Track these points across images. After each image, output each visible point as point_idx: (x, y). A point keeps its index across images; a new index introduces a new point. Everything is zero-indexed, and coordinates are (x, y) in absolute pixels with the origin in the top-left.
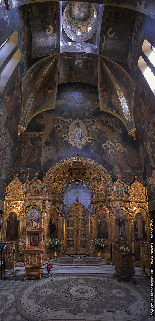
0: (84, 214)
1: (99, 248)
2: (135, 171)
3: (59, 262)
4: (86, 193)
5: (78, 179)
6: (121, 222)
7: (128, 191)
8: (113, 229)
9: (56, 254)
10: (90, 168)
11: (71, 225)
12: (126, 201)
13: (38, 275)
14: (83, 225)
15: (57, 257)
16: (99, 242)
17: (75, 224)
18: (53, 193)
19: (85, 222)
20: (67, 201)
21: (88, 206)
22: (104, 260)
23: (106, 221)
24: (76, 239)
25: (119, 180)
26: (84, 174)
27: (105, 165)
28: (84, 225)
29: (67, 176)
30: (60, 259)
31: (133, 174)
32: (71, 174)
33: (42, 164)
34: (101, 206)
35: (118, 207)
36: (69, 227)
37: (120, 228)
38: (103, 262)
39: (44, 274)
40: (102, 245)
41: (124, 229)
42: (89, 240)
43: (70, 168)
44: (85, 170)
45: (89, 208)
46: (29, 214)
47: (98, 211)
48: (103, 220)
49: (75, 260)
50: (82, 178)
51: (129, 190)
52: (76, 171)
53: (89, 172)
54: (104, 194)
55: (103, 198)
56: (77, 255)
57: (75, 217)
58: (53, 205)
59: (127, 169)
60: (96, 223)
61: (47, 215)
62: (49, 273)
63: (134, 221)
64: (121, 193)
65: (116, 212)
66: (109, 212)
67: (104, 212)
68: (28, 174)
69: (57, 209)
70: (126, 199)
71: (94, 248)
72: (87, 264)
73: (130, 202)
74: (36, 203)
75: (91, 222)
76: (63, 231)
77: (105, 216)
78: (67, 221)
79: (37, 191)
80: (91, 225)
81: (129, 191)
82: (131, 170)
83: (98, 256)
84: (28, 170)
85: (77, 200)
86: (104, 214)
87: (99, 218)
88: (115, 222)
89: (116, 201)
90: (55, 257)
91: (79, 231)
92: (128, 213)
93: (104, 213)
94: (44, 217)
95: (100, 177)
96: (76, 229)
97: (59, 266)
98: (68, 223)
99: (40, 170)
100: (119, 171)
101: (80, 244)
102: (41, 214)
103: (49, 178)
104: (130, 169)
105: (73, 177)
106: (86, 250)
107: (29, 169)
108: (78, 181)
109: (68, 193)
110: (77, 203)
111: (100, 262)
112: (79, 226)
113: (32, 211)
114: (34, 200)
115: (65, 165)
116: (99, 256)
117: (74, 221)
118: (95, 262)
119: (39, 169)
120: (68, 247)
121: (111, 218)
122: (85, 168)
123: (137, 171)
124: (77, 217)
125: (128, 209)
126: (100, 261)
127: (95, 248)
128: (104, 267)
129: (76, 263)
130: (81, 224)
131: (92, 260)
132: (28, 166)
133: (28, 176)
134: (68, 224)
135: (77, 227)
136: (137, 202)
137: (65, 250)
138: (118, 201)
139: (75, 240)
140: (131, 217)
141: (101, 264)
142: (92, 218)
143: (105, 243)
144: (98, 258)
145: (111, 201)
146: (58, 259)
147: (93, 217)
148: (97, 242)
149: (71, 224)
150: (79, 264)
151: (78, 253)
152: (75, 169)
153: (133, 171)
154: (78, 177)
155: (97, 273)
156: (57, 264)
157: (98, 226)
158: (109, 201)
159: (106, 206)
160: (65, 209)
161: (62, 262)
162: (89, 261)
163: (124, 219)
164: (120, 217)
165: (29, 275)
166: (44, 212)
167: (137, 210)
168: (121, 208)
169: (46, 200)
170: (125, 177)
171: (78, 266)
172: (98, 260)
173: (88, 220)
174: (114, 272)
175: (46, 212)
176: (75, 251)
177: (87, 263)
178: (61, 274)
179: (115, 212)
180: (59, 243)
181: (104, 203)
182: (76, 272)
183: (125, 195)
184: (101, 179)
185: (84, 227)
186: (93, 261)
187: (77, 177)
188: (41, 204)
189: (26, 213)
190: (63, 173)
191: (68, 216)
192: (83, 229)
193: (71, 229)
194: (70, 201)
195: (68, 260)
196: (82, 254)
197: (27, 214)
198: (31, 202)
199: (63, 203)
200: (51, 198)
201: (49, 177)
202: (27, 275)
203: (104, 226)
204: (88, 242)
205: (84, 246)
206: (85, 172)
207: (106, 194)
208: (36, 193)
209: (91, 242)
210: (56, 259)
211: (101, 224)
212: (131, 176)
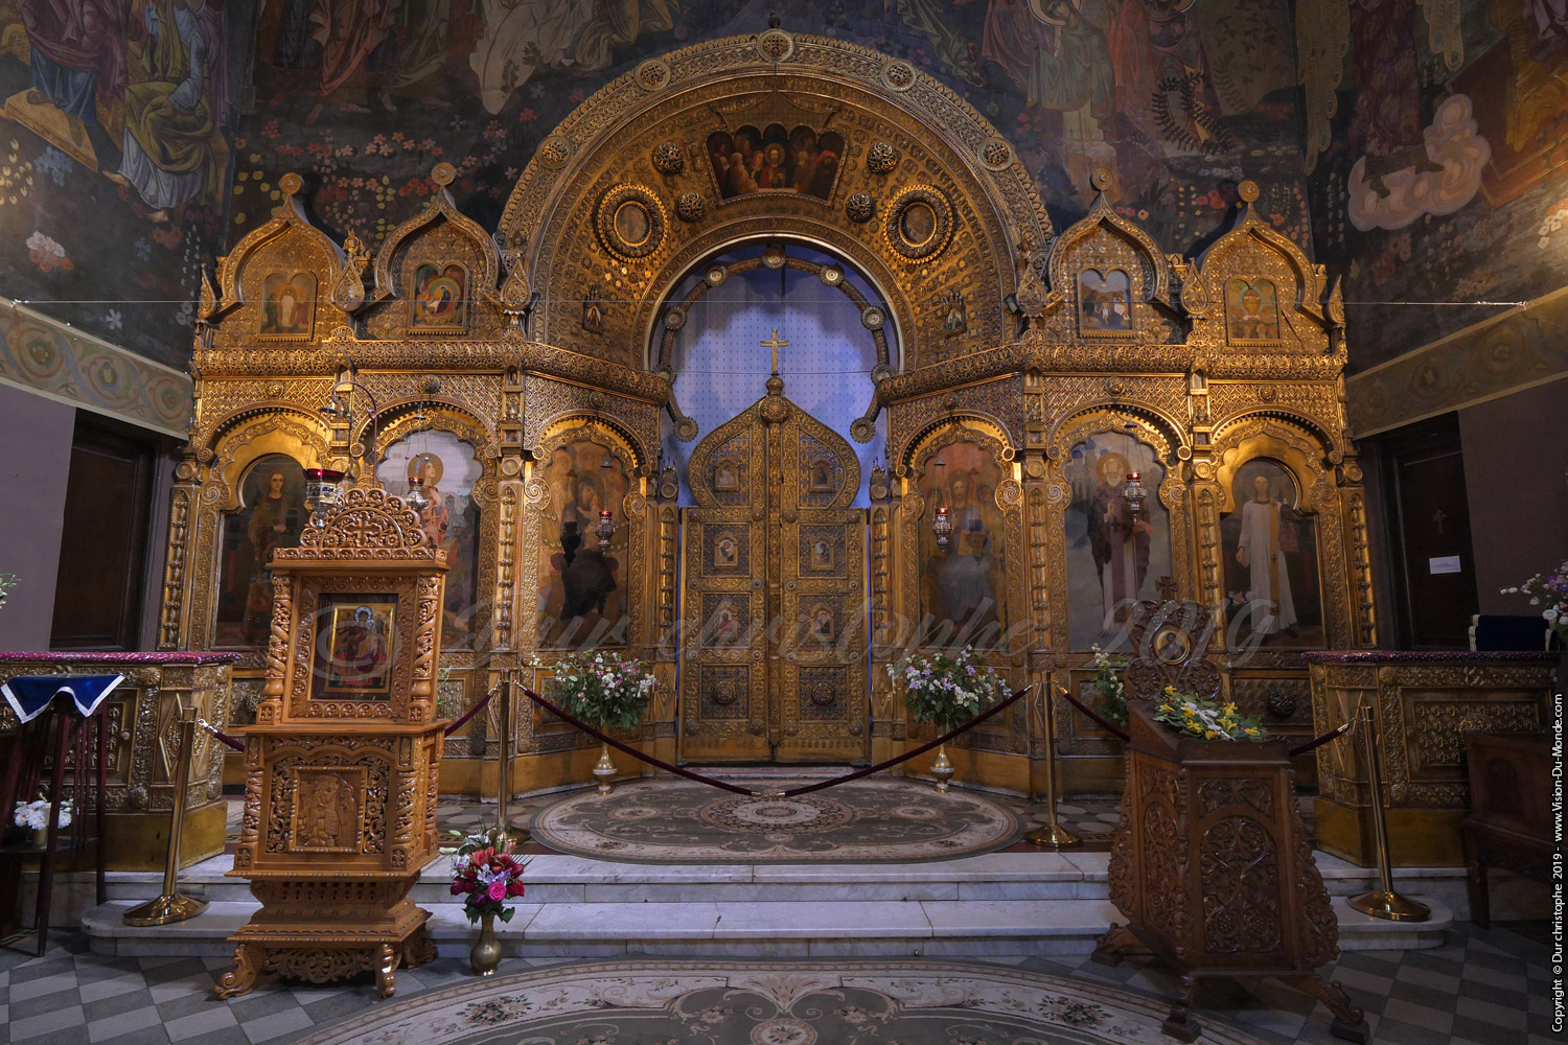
0: (823, 480)
1: (939, 719)
2: (1246, 154)
3: (617, 821)
4: (838, 343)
5: (781, 225)
6: (1116, 524)
7: (1176, 296)
8: (1051, 574)
9: (605, 758)
10: (869, 124)
11: (731, 559)
12: (1160, 367)
13: (372, 950)
14: (816, 562)
15: (613, 782)
16: (937, 675)
17: (757, 551)
18: (592, 327)
19: (832, 532)
20: (704, 397)
21: (858, 424)
22: (983, 806)
23: (991, 521)
24: (767, 659)
25: (1105, 211)
26: (821, 184)
27: (993, 107)
28: (825, 556)
29: (692, 193)
30: (640, 798)
31: (1219, 172)
32: (728, 186)
33: (494, 101)
34: (957, 412)
35: (1088, 418)
36: (717, 571)
37: (1108, 569)
38: (982, 820)
39: (445, 941)
40: (961, 695)
41: (1141, 571)
42: (868, 661)
43: (717, 126)
44: (834, 141)
45: (865, 439)
46: (394, 468)
47: (928, 457)
48: (971, 517)
49: (746, 812)
50: (809, 213)
51: (1188, 287)
52: (759, 157)
53: (862, 162)
54: (977, 322)
55: (971, 353)
56: (772, 763)
57: (759, 506)
58: (592, 413)
59: (1172, 134)
60: (912, 538)
61: (544, 482)
62: (485, 936)
63: (1223, 516)
64: (1120, 309)
65: (1075, 453)
66: (1020, 457)
67: (974, 458)
68: (386, 180)
69: (621, 442)
70: (1163, 352)
71: (900, 720)
72: (842, 851)
73: (1188, 377)
74: (453, 389)
75: (875, 540)
76: (670, 600)
77: (981, 488)
78: (700, 528)
79: (460, 304)
80: (874, 559)
81: (1189, 293)
82: (1207, 146)
83: (936, 775)
84: (385, 150)
85: (775, 388)
86: (974, 472)
87: (940, 503)
88: (1069, 529)
89: (1076, 369)
90: (601, 780)
91: (789, 602)
92: (1173, 459)
93: (978, 464)
94: (511, 494)
95: (948, 196)
96: (766, 585)
97: (600, 870)
98: (710, 544)
99: (482, 148)
100: (1102, 149)
101: (800, 693)
102: (489, 469)
103: (546, 205)
104: (1203, 135)
105: (743, 213)
106: (843, 732)
107: (389, 140)
108: (781, 246)
109: (712, 341)
110: (775, 408)
111: (957, 828)
112: (791, 568)
113: (417, 445)
114: (430, 365)
115: (675, 103)
116: (943, 778)
117: (755, 533)
118: (915, 830)
119: (472, 140)
120: (705, 713)
121: (1036, 493)
122: (833, 126)
123: (1256, 153)
124: (771, 502)
125: (1177, 427)
126: (956, 818)
127: (910, 720)
128: (993, 873)
129: (757, 835)
130: (805, 550)
131: (890, 805)
132: (378, 123)
133: (385, 194)
134: (710, 556)
135: (773, 572)
136: (1248, 375)
137: (686, 730)
138: (1094, 369)
139: (760, 666)
140: (1198, 487)
141: (965, 840)
142: (885, 507)
143: (993, 684)
144: (936, 789)
145: (1035, 372)
146: (618, 803)
147: (890, 498)
148: (927, 672)
149: (731, 550)
150: (782, 852)
151: (785, 753)
152: (757, 139)
153: (1225, 147)
154: (783, 210)
155: (942, 928)
156: (590, 840)
157: (933, 564)
158: (1024, 368)
159: (995, 413)
160: (687, 449)
161: (641, 832)
162: (860, 814)
163: (1140, 499)
164: (1105, 491)
165: (282, 949)
166: (518, 459)
167: (1247, 437)
168: (1120, 420)
169: (528, 368)
170: (1149, 199)
171: (765, 872)
172: (933, 802)
173: (857, 521)
174: (1094, 914)
175: (527, 456)
176: (760, 741)
177: (848, 837)
178: (607, 941)
179: (1064, 451)
180: (626, 685)
181: (978, 393)
182: (741, 930)
183: (1149, 324)
184: (954, 210)
185: (829, 573)
186: (900, 812)
187: (768, 210)
188: (487, 398)
189: (369, 456)
190: (666, 173)
191: (706, 496)
192: (819, 584)
193: (730, 584)
194: (722, 396)
195: (692, 813)
196: (813, 758)
197: (384, 471)
198: (410, 387)
199: (666, 404)
200: (569, 359)
201: (551, 197)
202: (264, 949)
203: (978, 559)
204: (856, 675)
205: (825, 705)
206: (833, 167)
207: (997, 326)
208: (447, 316)
209: (876, 676)
210: (604, 794)
211: (950, 548)
212: (1203, 185)
